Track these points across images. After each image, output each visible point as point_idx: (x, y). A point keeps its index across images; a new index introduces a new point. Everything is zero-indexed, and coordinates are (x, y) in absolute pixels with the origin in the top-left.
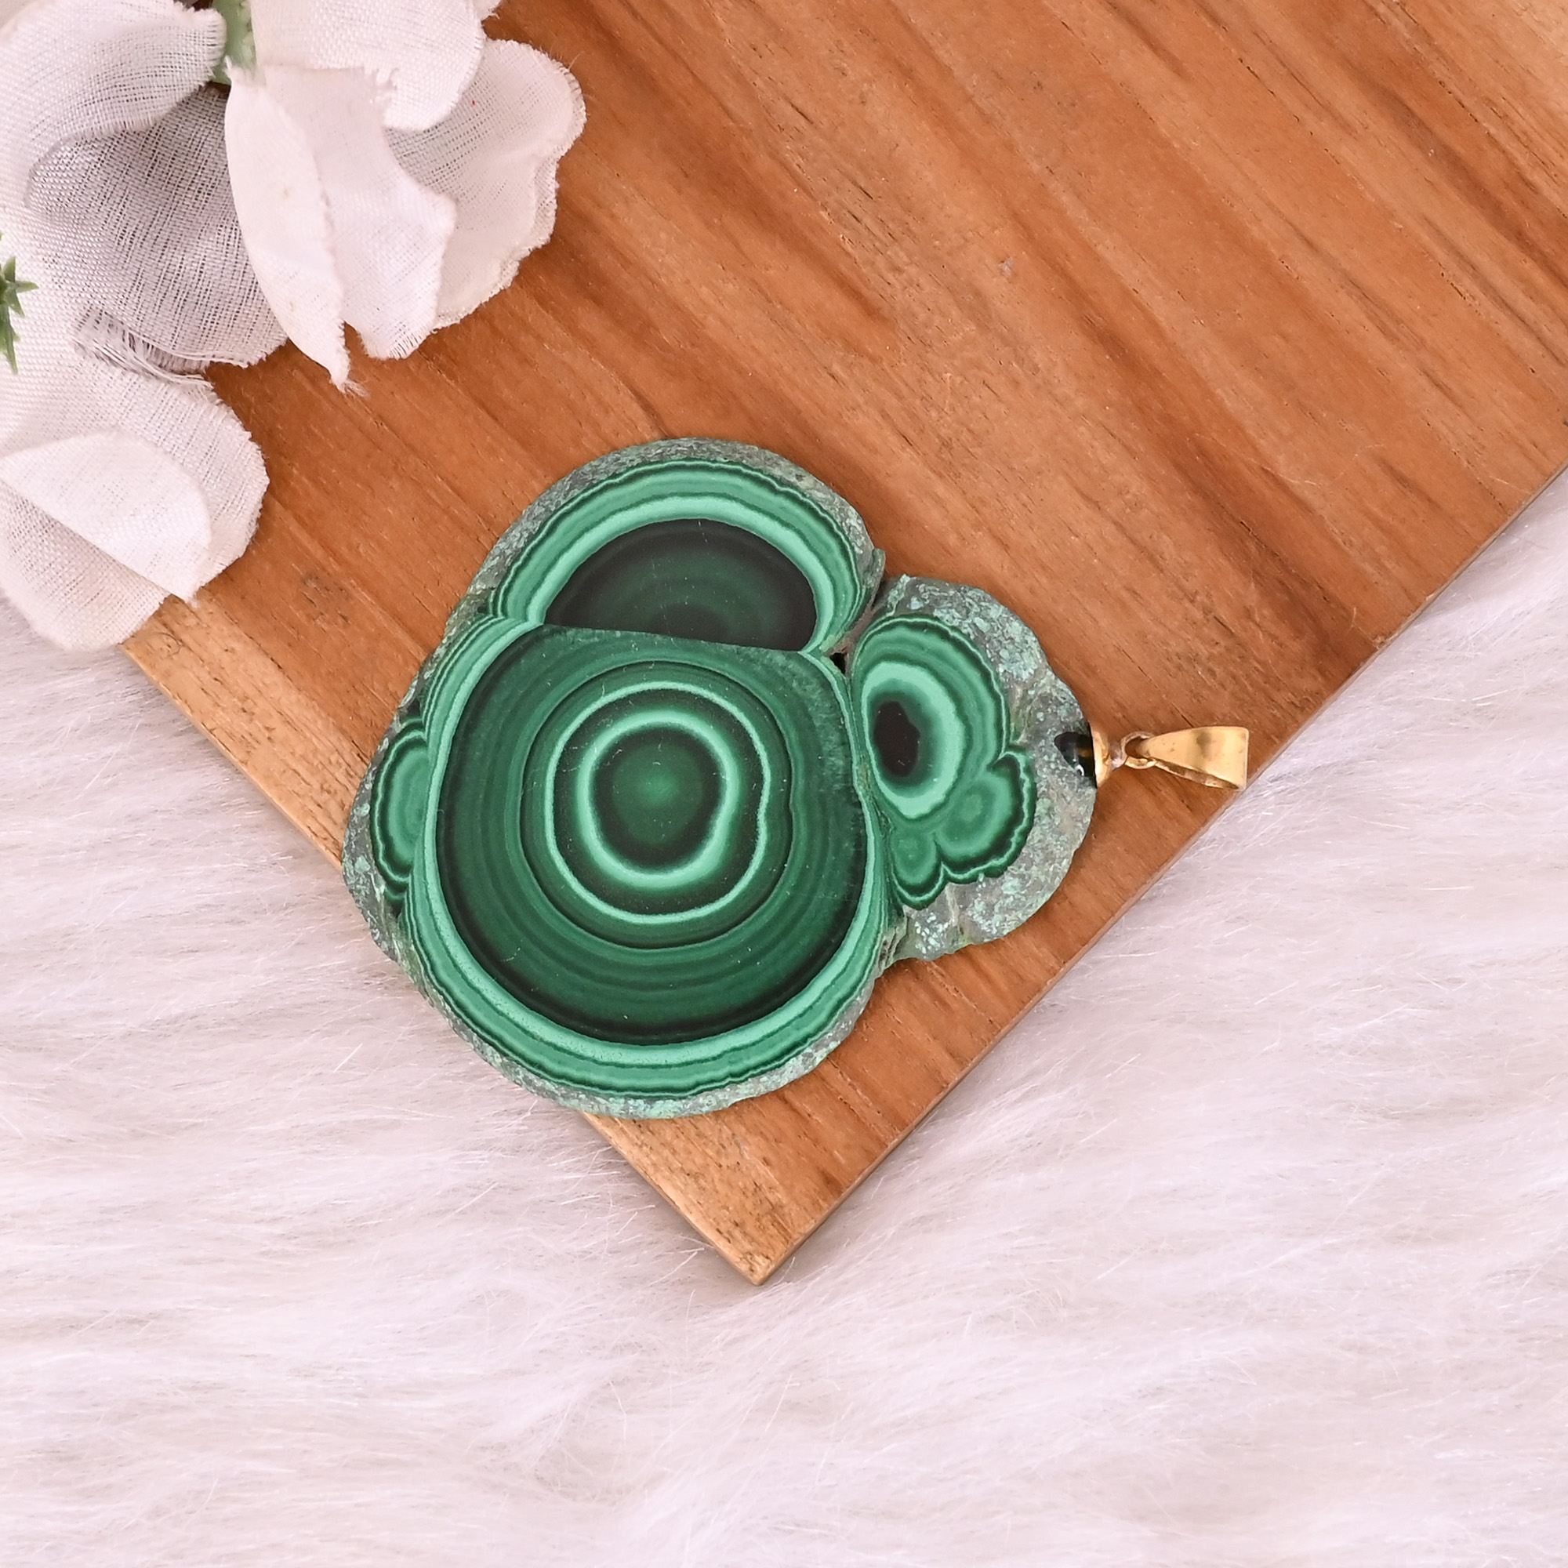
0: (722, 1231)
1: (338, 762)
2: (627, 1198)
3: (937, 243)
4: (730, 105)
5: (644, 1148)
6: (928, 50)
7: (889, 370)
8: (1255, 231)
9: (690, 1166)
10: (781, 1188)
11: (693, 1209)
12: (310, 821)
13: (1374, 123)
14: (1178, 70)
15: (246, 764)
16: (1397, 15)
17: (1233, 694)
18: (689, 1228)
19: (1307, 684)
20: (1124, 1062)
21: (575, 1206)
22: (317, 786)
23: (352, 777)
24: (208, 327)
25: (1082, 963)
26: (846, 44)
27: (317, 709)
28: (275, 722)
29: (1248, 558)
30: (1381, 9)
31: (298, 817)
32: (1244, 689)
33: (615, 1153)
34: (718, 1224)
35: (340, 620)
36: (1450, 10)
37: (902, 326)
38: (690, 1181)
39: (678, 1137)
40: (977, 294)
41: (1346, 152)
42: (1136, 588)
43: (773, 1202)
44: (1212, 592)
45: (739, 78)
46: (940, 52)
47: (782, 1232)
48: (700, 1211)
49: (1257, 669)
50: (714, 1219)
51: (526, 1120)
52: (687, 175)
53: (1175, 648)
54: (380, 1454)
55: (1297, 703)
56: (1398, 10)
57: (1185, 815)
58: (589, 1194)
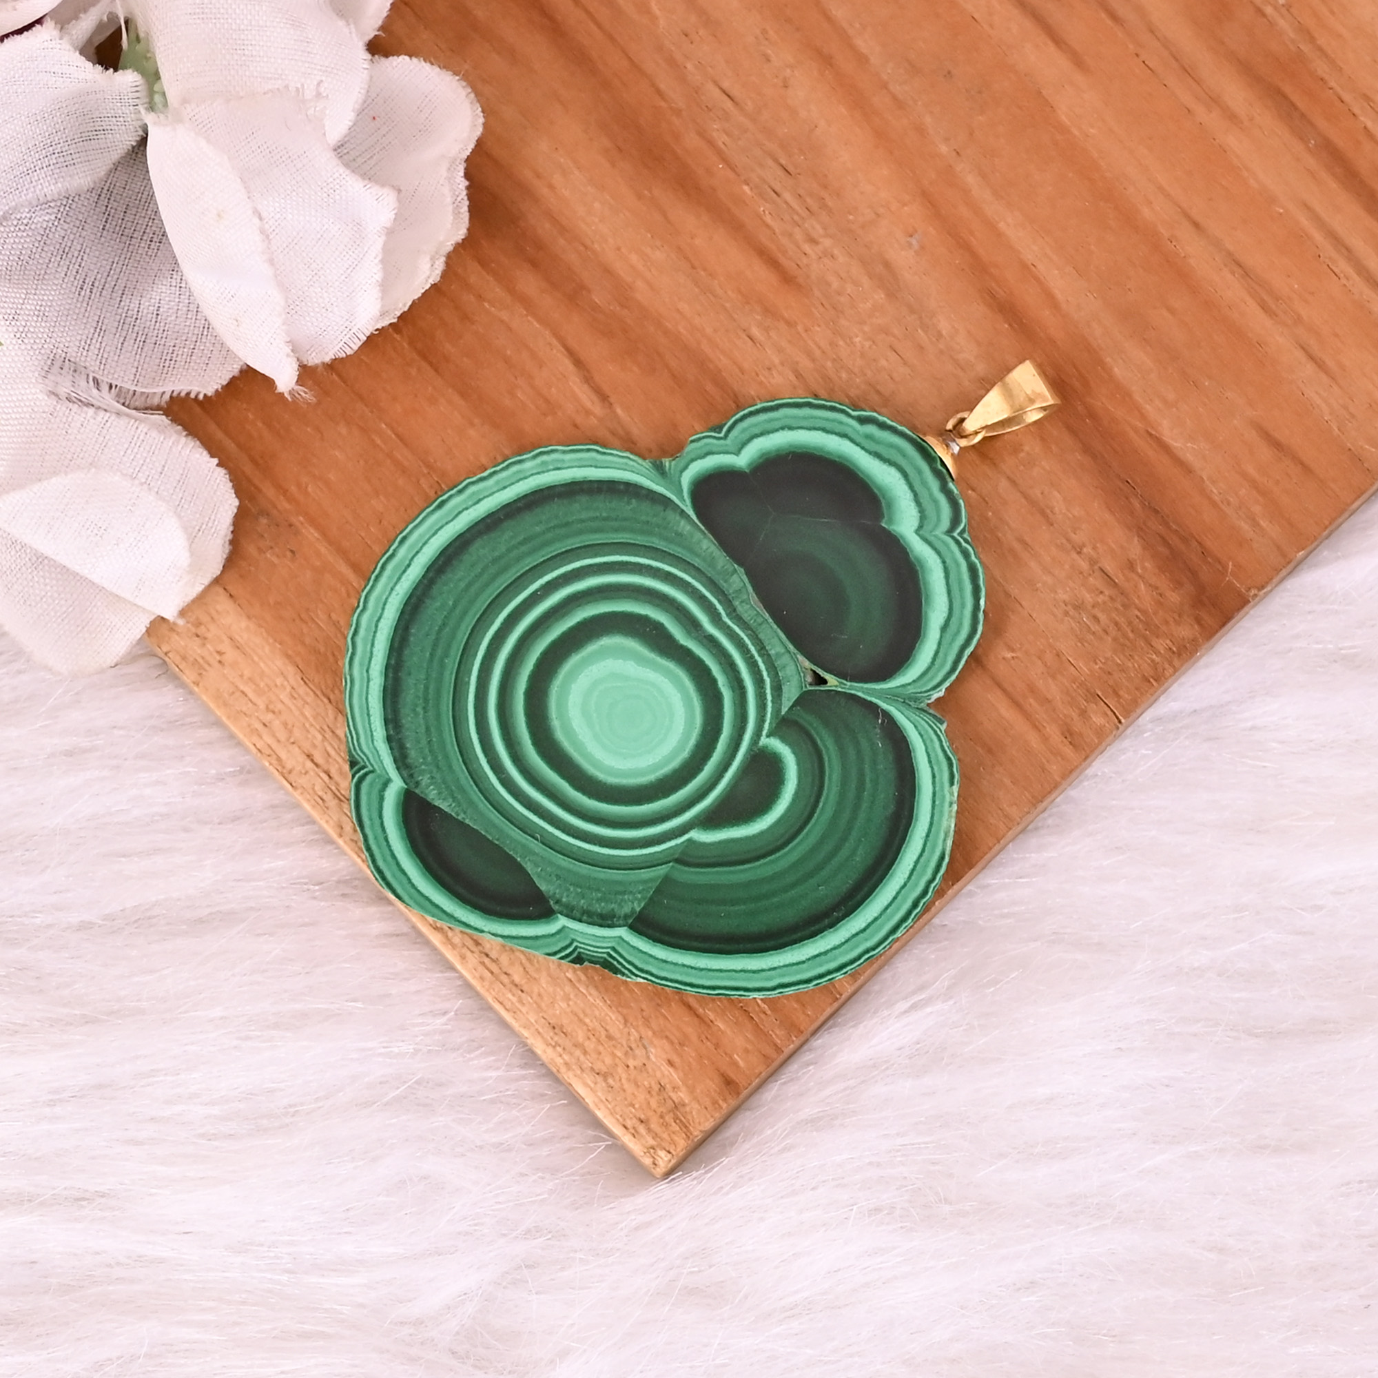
0: (629, 1127)
1: (282, 685)
2: (542, 1095)
3: (851, 217)
4: (662, 86)
5: (558, 1048)
6: (847, 40)
7: (804, 335)
8: (1146, 212)
9: (599, 1066)
10: (684, 1089)
11: (602, 1106)
12: (255, 739)
13: (1259, 115)
14: (1078, 61)
15: (198, 685)
16: (1282, 16)
17: (1115, 639)
18: (598, 1124)
19: (1186, 631)
20: (1008, 977)
21: (492, 1101)
22: (262, 706)
23: (295, 699)
24: (167, 365)
25: (969, 887)
26: (771, 32)
27: (264, 634)
28: (226, 646)
29: (1132, 513)
30: (1269, 10)
31: (245, 735)
32: (1125, 636)
33: (531, 1052)
34: (624, 1120)
35: (289, 554)
36: (1332, 13)
37: (817, 293)
38: (599, 1079)
39: (589, 1038)
40: (887, 265)
41: (1234, 141)
42: (1027, 539)
43: (676, 1101)
44: (1098, 545)
45: (672, 62)
46: (860, 43)
47: (684, 1129)
48: (608, 1108)
49: (1137, 617)
50: (621, 1116)
51: (449, 1020)
52: (620, 150)
53: (1063, 596)
54: (307, 1327)
55: (1174, 649)
56: (1284, 11)
57: (1068, 751)
58: (508, 1090)
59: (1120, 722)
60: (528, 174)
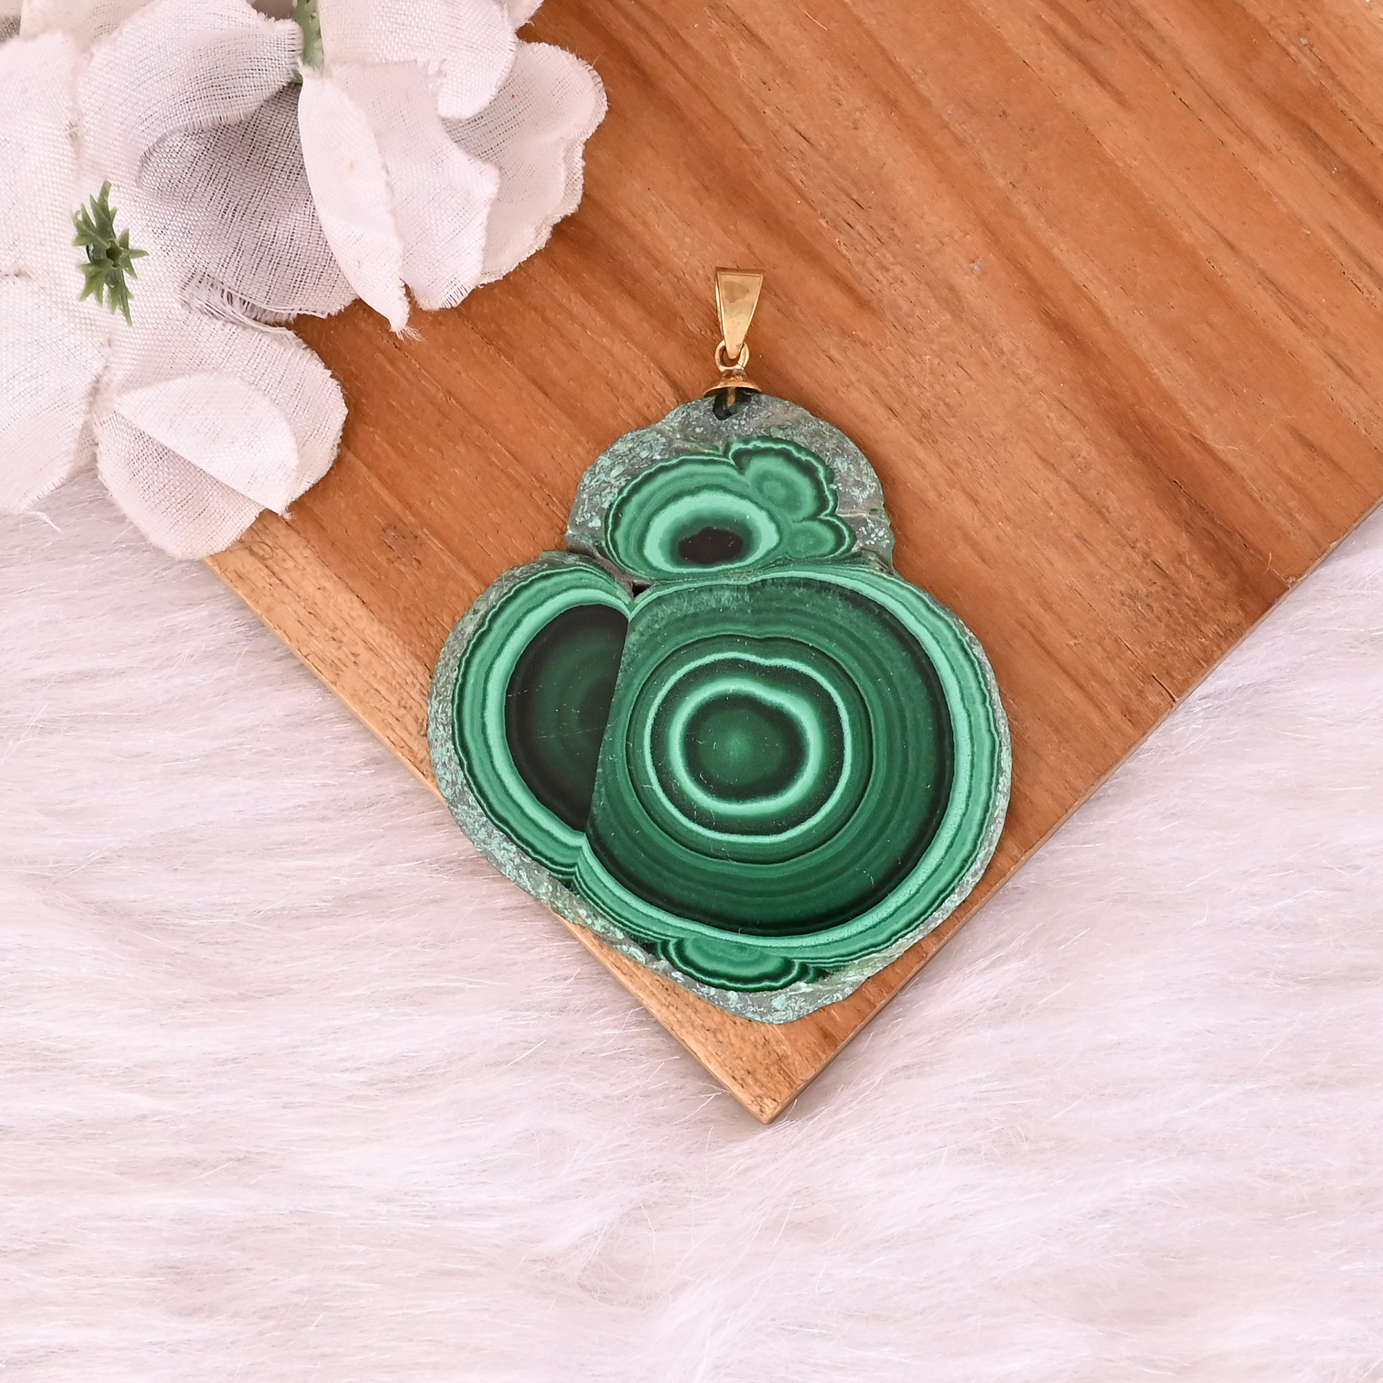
0: (737, 1078)
1: (412, 683)
2: (656, 1050)
3: (918, 246)
4: (743, 130)
5: (671, 1008)
6: (911, 85)
7: (877, 354)
8: (1186, 236)
9: (709, 1023)
10: (786, 1042)
11: (711, 1059)
12: (389, 732)
13: (1286, 145)
14: (1121, 101)
15: (335, 684)
16: (1305, 55)
17: (1167, 626)
18: (709, 1076)
19: (1230, 617)
20: (1077, 935)
21: (611, 1057)
22: (395, 702)
24: (297, 285)
25: (1039, 853)
26: (841, 79)
27: (395, 637)
28: (360, 649)
30: (1293, 50)
31: (380, 729)
32: (1177, 623)
33: (647, 1012)
34: (733, 1072)
35: (415, 563)
36: (1350, 51)
37: (889, 316)
38: (710, 1035)
40: (952, 289)
41: (1262, 169)
42: (1085, 536)
43: (780, 1054)
44: (1150, 540)
45: (752, 108)
46: (922, 87)
47: (788, 1079)
48: (718, 1061)
49: (1187, 604)
50: (730, 1068)
51: (571, 984)
52: (707, 189)
53: (1118, 586)
54: (449, 1266)
55: (1222, 634)
56: (1306, 50)
57: (1128, 728)
58: (625, 1047)
59: (1174, 701)
60: (623, 213)
